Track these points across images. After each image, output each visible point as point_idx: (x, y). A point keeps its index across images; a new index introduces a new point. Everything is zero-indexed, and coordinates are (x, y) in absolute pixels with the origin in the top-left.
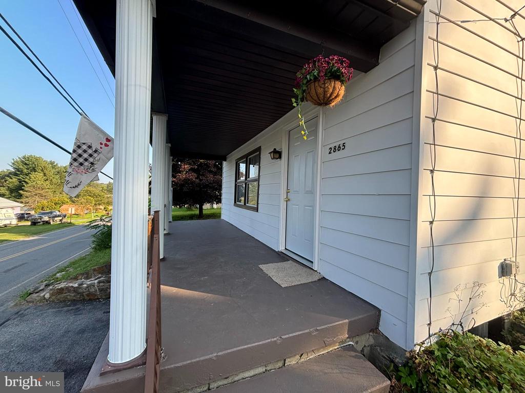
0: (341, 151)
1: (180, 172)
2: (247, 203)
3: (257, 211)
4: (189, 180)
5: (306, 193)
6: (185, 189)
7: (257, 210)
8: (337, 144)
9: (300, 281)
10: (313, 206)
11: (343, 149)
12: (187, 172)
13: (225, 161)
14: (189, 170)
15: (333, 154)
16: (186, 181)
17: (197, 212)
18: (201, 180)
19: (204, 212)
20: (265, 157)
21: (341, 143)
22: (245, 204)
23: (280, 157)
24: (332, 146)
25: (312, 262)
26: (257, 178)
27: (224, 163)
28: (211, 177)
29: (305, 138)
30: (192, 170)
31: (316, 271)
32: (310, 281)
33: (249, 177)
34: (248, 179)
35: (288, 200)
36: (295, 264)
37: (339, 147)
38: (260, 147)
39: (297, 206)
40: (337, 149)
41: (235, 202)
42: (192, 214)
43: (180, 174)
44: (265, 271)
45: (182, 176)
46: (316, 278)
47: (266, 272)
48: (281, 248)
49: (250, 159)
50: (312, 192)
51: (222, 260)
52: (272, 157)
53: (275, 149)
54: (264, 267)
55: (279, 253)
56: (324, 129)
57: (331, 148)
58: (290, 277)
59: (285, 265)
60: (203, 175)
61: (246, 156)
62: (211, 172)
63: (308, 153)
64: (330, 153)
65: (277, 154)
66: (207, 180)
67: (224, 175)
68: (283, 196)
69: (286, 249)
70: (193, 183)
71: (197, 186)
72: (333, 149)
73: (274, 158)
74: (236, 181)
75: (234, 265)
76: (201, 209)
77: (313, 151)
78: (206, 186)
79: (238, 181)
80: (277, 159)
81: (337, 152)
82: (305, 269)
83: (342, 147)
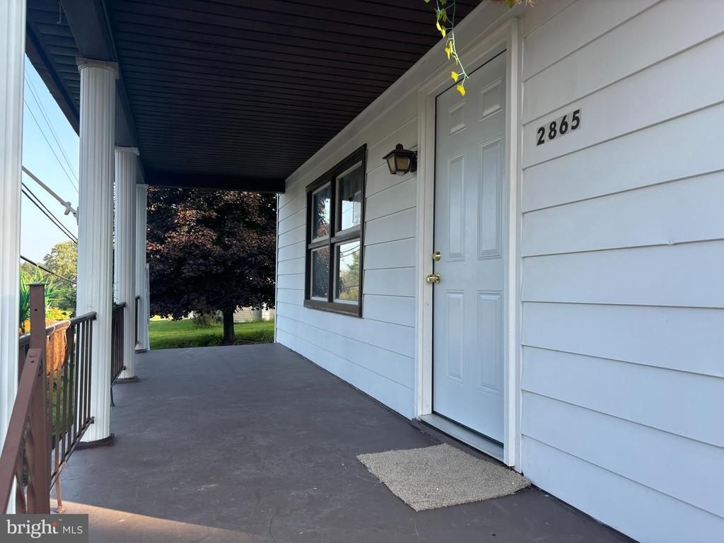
0: (571, 134)
1: (174, 228)
2: (337, 297)
3: (360, 316)
4: (197, 247)
5: (480, 259)
6: (187, 272)
7: (358, 312)
8: (557, 117)
9: (464, 494)
10: (500, 293)
11: (573, 128)
12: (191, 228)
13: (283, 191)
14: (198, 222)
15: (549, 143)
16: (189, 250)
17: (219, 330)
18: (227, 247)
19: (237, 330)
20: (378, 171)
21: (569, 111)
22: (331, 300)
23: (413, 167)
24: (546, 123)
25: (501, 445)
26: (359, 228)
27: (282, 200)
28: (252, 239)
29: (461, 89)
30: (204, 222)
31: (512, 468)
32: (494, 494)
33: (340, 229)
34: (337, 234)
35: (435, 281)
36: (456, 452)
37: (564, 123)
38: (365, 145)
39: (460, 296)
40: (558, 128)
41: (307, 296)
42: (207, 336)
43: (174, 234)
44: (373, 470)
45: (180, 237)
46: (510, 486)
47: (375, 473)
48: (421, 411)
49: (342, 180)
50: (495, 255)
51: (262, 443)
52: (393, 167)
53: (399, 146)
54: (371, 461)
55: (417, 425)
56: (524, 80)
57: (542, 129)
58: (440, 485)
59: (430, 455)
60: (232, 234)
61: (331, 175)
62: (251, 226)
63: (485, 148)
64: (540, 142)
65: (405, 160)
66: (243, 247)
67: (281, 229)
68: (423, 270)
69: (433, 412)
70: (206, 255)
71: (217, 264)
72: (547, 131)
73: (397, 170)
74: (308, 241)
75: (292, 456)
76: (229, 322)
77: (498, 142)
78: (240, 262)
79: (314, 241)
80: (406, 172)
81: (560, 139)
82: (483, 464)
83: (571, 123)
